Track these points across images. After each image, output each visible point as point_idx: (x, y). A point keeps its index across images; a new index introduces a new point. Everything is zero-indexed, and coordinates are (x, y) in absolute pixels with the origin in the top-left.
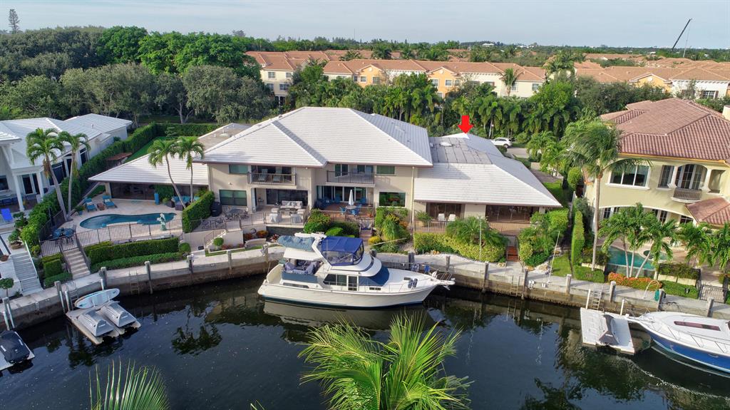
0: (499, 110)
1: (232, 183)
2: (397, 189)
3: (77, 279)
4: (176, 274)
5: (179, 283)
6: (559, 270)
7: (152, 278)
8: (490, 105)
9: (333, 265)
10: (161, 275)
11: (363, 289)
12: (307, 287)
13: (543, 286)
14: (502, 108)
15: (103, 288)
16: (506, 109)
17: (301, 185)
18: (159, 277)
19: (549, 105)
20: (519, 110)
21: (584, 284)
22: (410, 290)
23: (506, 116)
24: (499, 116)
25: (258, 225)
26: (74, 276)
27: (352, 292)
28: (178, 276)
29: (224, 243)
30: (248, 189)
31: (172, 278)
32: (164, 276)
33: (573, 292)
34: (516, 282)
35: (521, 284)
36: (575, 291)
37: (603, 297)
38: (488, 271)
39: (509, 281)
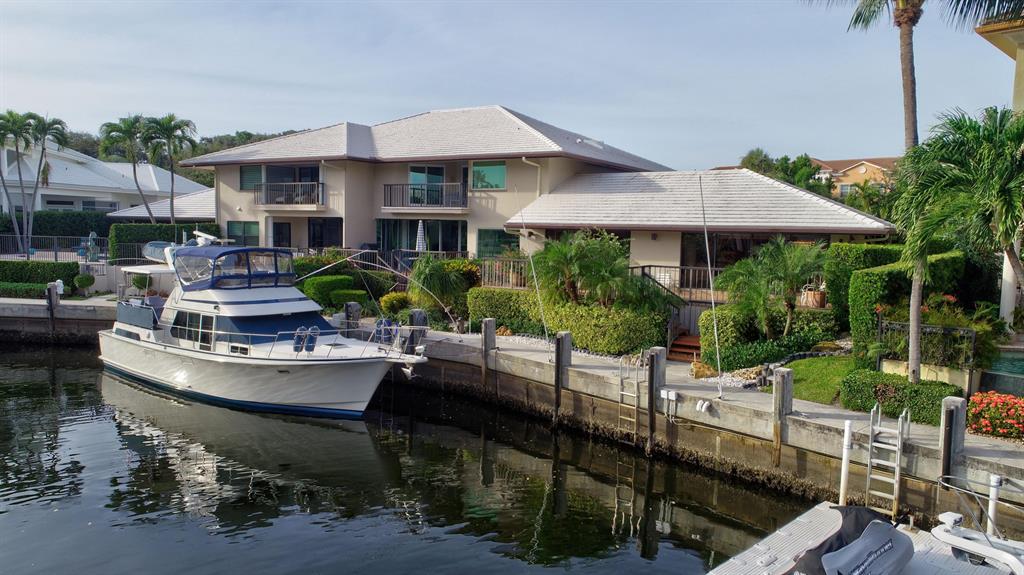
13: (700, 412)
22: (294, 357)
33: (799, 438)
34: (630, 394)
35: (645, 403)
36: (804, 432)
37: (910, 463)
38: (564, 363)
39: (614, 393)
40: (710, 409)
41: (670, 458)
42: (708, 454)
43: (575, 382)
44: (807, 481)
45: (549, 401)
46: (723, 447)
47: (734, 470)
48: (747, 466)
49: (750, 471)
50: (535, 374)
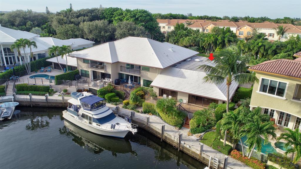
0: (263, 48)
1: (84, 67)
2: (150, 79)
3: (8, 96)
4: (41, 101)
5: (43, 105)
6: (206, 139)
7: (32, 101)
8: (258, 44)
9: (84, 109)
10: (35, 100)
11: (94, 124)
12: (74, 117)
13: (188, 147)
14: (265, 46)
15: (13, 101)
16: (267, 47)
17: (108, 71)
18: (34, 101)
19: (294, 46)
20: (274, 48)
21: (214, 152)
22: (111, 130)
23: (266, 50)
24: (262, 50)
25: (86, 87)
26: (7, 95)
27: (90, 125)
28: (42, 101)
29: (68, 92)
30: (90, 71)
31: (40, 102)
32: (36, 101)
33: (203, 155)
34: (176, 140)
35: (178, 142)
36: (204, 155)
37: (219, 164)
38: (163, 130)
39: (173, 139)
40: (190, 147)
41: (182, 152)
42: (189, 153)
43: (165, 134)
44: (205, 161)
45: (160, 135)
46: (191, 152)
47: (193, 157)
48: (196, 157)
49: (196, 158)
50: (158, 130)
